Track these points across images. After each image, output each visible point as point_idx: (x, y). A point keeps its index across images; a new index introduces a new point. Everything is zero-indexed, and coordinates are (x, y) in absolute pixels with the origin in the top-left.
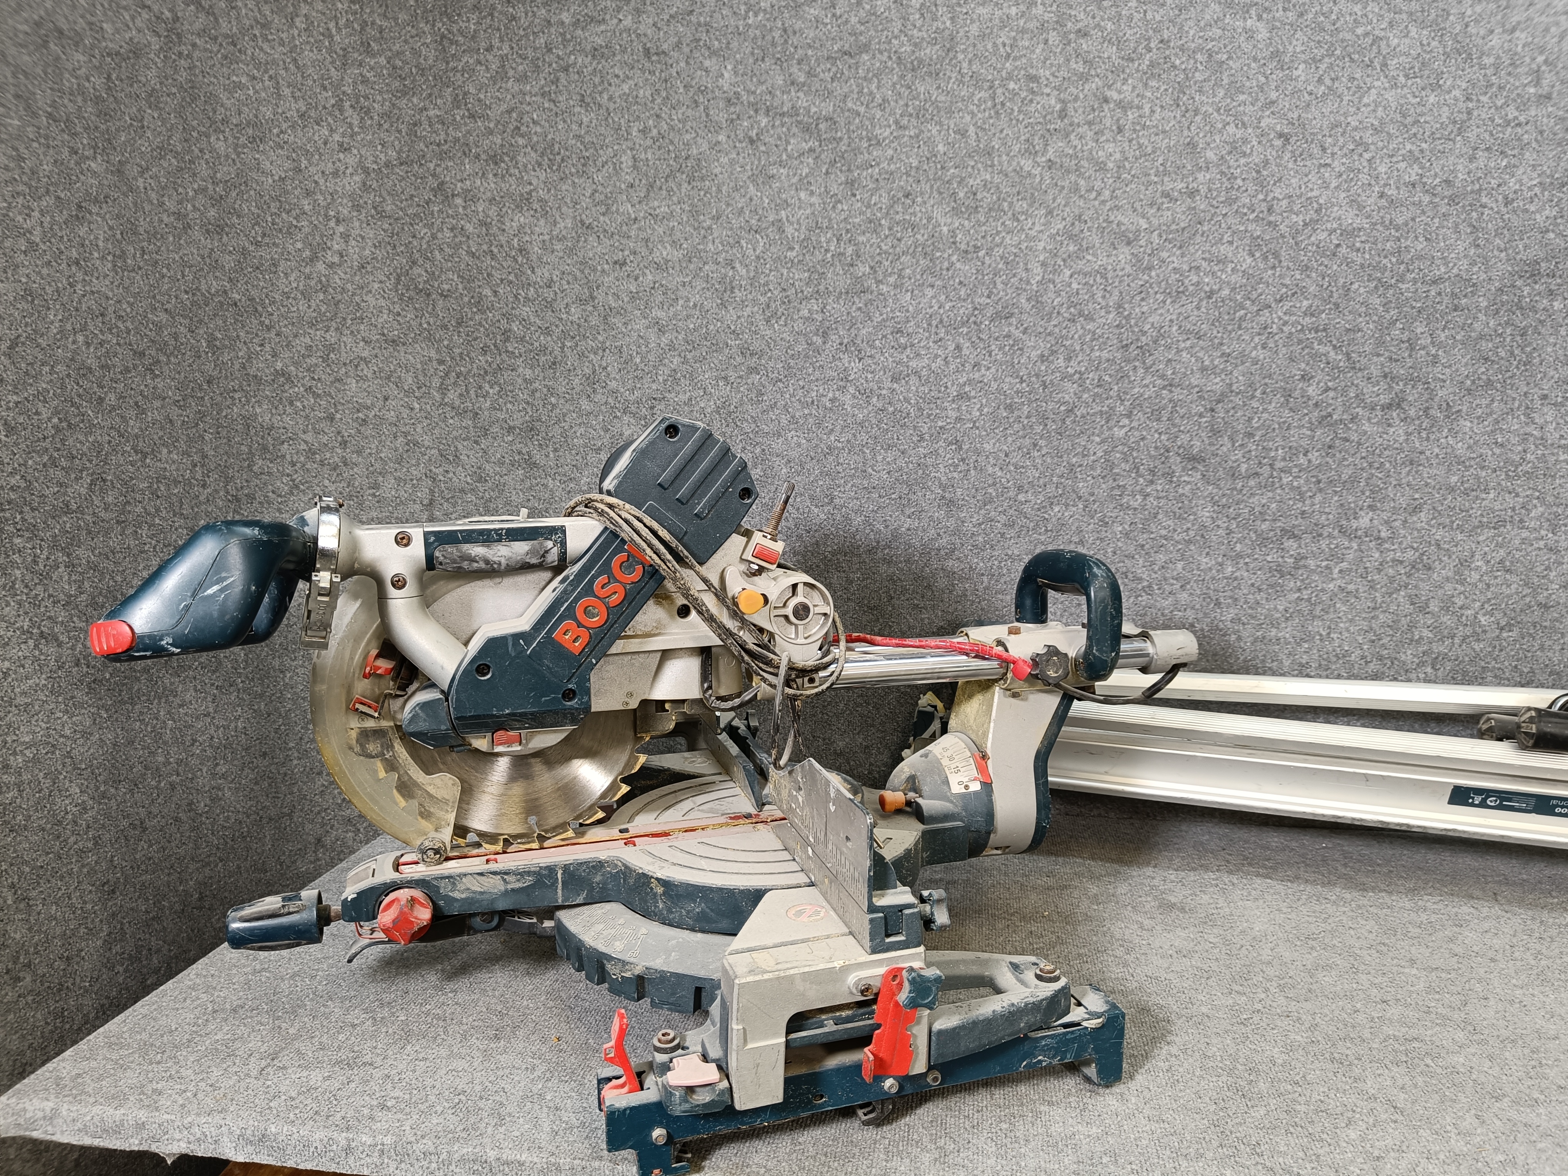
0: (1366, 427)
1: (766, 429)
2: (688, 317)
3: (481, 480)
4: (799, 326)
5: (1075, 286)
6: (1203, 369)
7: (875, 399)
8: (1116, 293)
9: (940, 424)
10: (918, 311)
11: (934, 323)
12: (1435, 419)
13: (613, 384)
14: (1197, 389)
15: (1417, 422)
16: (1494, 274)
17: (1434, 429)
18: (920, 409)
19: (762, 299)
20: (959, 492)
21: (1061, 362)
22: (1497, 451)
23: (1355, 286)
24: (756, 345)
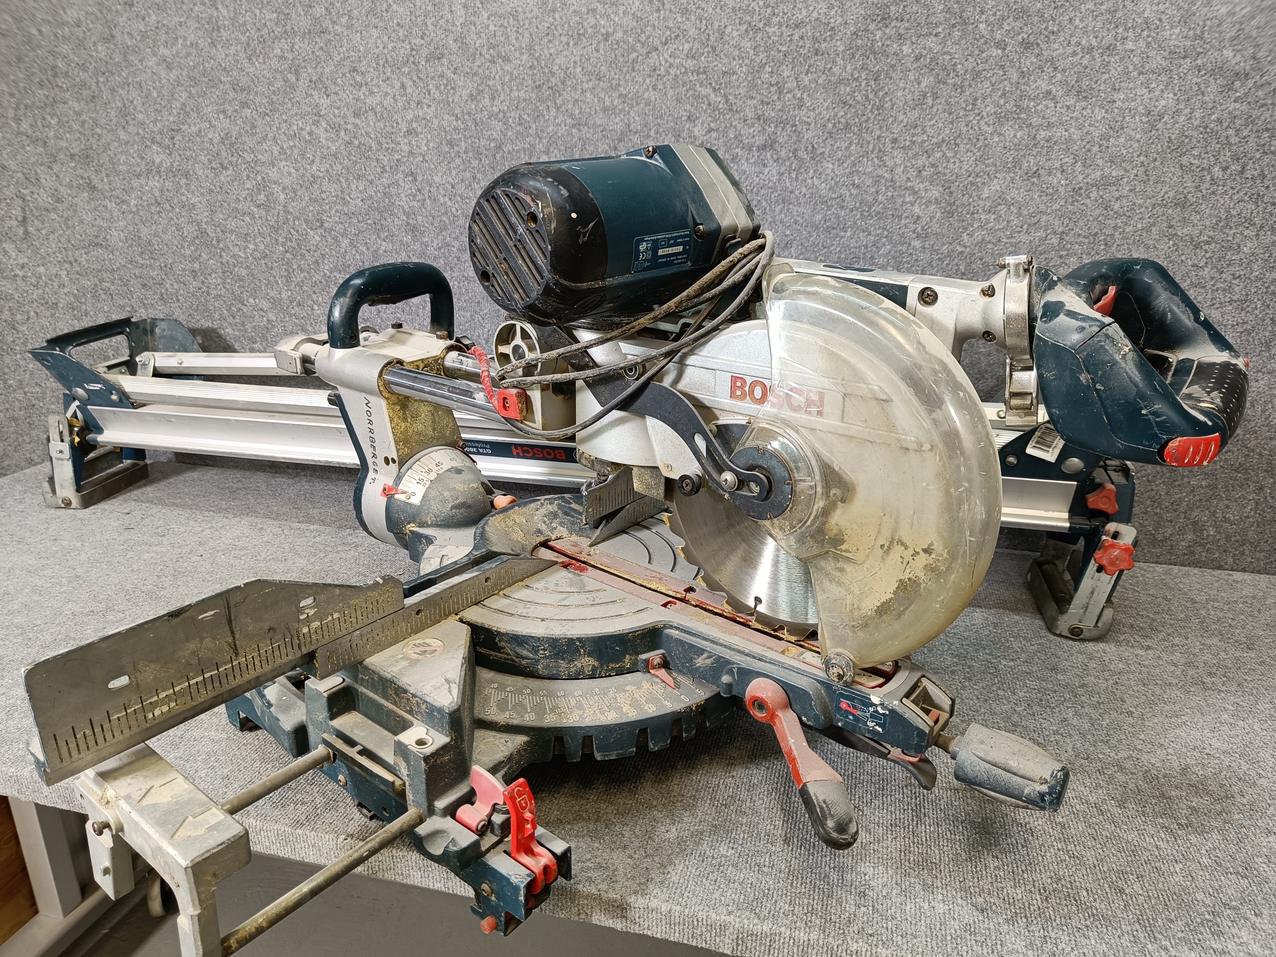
0: (745, 167)
1: (263, 160)
2: (188, 54)
3: (59, 200)
4: (274, 63)
5: (492, 27)
6: (605, 110)
7: (343, 133)
8: (527, 35)
9: (397, 157)
10: (367, 52)
11: (381, 62)
12: (801, 160)
13: (140, 117)
14: (602, 128)
15: (788, 163)
16: (849, 18)
17: (802, 170)
18: (379, 143)
19: (244, 39)
20: (420, 218)
21: (487, 101)
22: (854, 191)
23: (729, 29)
24: (244, 81)
